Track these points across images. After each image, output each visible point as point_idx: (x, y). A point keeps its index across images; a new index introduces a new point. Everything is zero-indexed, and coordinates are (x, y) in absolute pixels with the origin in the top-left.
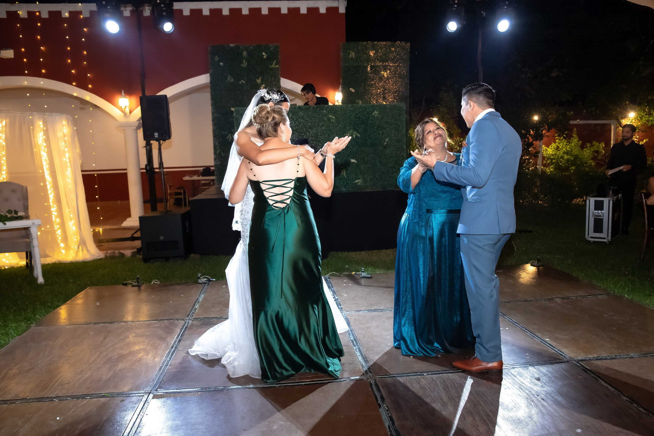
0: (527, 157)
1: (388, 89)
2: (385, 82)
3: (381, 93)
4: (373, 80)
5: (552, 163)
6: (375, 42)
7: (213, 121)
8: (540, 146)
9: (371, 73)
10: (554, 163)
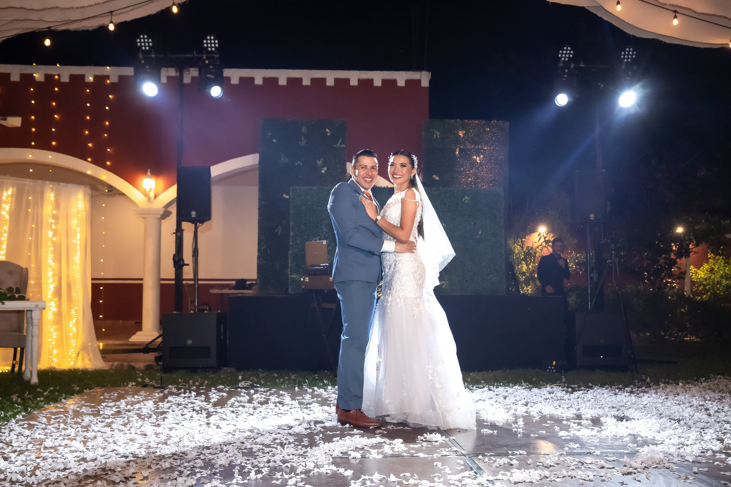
0: (670, 280)
1: (481, 178)
2: (477, 169)
3: (473, 182)
4: (462, 166)
5: (707, 291)
6: (465, 121)
7: (259, 209)
8: (687, 266)
9: (460, 157)
10: (708, 291)
